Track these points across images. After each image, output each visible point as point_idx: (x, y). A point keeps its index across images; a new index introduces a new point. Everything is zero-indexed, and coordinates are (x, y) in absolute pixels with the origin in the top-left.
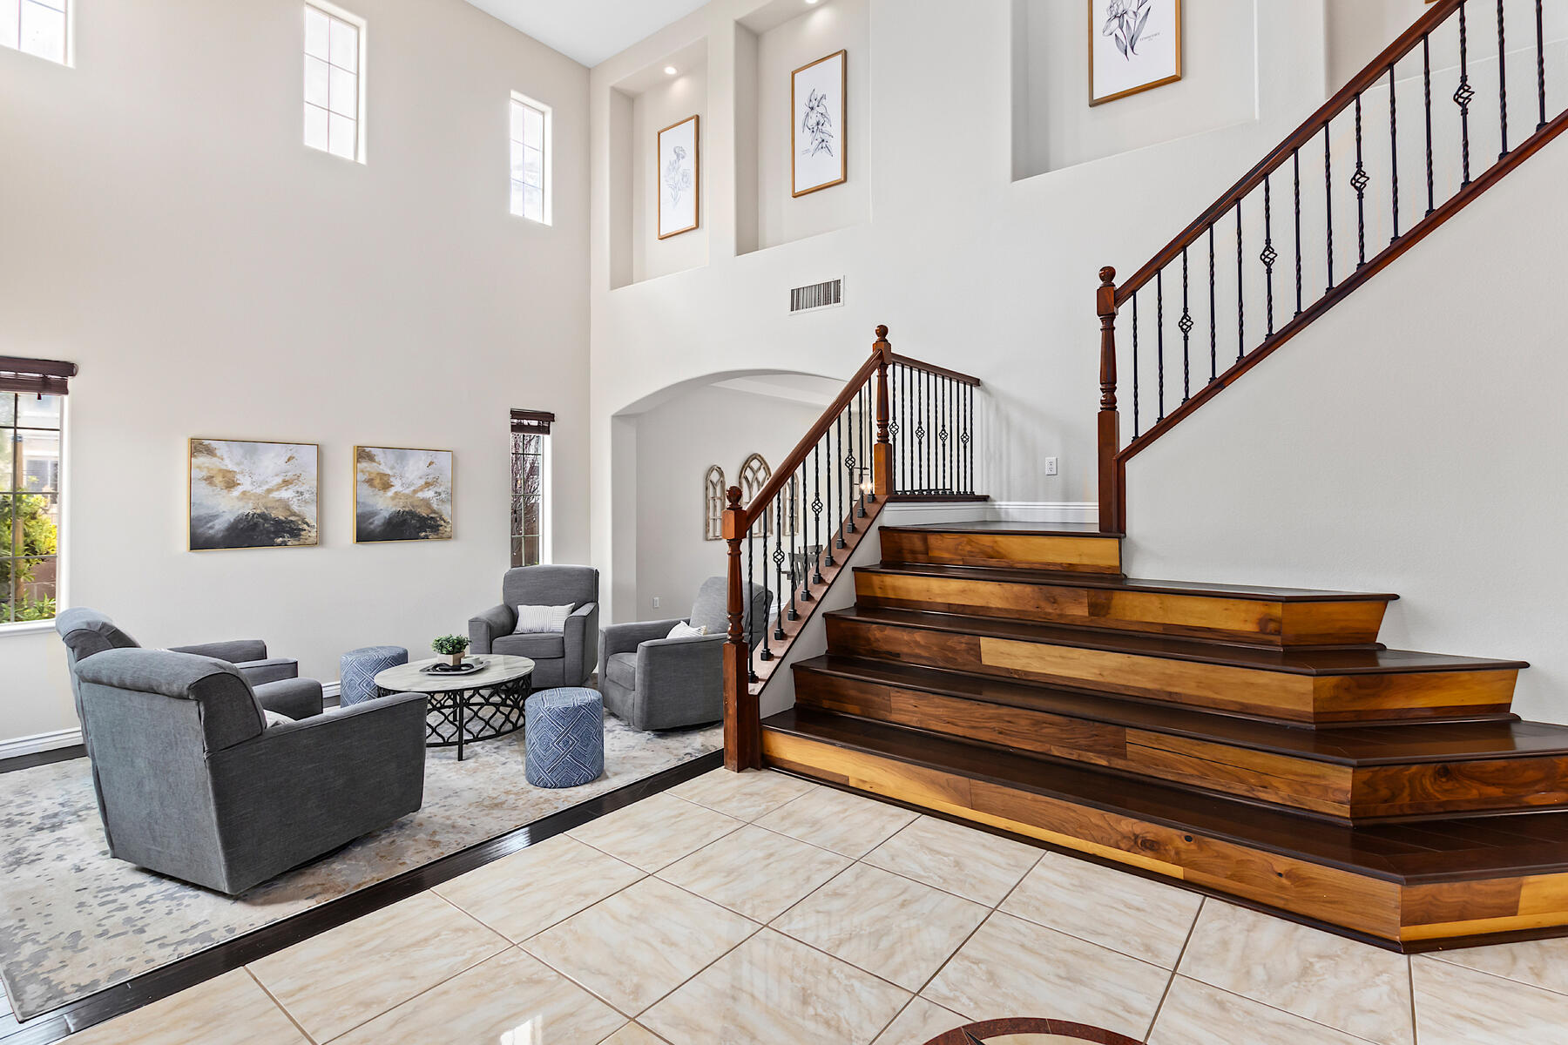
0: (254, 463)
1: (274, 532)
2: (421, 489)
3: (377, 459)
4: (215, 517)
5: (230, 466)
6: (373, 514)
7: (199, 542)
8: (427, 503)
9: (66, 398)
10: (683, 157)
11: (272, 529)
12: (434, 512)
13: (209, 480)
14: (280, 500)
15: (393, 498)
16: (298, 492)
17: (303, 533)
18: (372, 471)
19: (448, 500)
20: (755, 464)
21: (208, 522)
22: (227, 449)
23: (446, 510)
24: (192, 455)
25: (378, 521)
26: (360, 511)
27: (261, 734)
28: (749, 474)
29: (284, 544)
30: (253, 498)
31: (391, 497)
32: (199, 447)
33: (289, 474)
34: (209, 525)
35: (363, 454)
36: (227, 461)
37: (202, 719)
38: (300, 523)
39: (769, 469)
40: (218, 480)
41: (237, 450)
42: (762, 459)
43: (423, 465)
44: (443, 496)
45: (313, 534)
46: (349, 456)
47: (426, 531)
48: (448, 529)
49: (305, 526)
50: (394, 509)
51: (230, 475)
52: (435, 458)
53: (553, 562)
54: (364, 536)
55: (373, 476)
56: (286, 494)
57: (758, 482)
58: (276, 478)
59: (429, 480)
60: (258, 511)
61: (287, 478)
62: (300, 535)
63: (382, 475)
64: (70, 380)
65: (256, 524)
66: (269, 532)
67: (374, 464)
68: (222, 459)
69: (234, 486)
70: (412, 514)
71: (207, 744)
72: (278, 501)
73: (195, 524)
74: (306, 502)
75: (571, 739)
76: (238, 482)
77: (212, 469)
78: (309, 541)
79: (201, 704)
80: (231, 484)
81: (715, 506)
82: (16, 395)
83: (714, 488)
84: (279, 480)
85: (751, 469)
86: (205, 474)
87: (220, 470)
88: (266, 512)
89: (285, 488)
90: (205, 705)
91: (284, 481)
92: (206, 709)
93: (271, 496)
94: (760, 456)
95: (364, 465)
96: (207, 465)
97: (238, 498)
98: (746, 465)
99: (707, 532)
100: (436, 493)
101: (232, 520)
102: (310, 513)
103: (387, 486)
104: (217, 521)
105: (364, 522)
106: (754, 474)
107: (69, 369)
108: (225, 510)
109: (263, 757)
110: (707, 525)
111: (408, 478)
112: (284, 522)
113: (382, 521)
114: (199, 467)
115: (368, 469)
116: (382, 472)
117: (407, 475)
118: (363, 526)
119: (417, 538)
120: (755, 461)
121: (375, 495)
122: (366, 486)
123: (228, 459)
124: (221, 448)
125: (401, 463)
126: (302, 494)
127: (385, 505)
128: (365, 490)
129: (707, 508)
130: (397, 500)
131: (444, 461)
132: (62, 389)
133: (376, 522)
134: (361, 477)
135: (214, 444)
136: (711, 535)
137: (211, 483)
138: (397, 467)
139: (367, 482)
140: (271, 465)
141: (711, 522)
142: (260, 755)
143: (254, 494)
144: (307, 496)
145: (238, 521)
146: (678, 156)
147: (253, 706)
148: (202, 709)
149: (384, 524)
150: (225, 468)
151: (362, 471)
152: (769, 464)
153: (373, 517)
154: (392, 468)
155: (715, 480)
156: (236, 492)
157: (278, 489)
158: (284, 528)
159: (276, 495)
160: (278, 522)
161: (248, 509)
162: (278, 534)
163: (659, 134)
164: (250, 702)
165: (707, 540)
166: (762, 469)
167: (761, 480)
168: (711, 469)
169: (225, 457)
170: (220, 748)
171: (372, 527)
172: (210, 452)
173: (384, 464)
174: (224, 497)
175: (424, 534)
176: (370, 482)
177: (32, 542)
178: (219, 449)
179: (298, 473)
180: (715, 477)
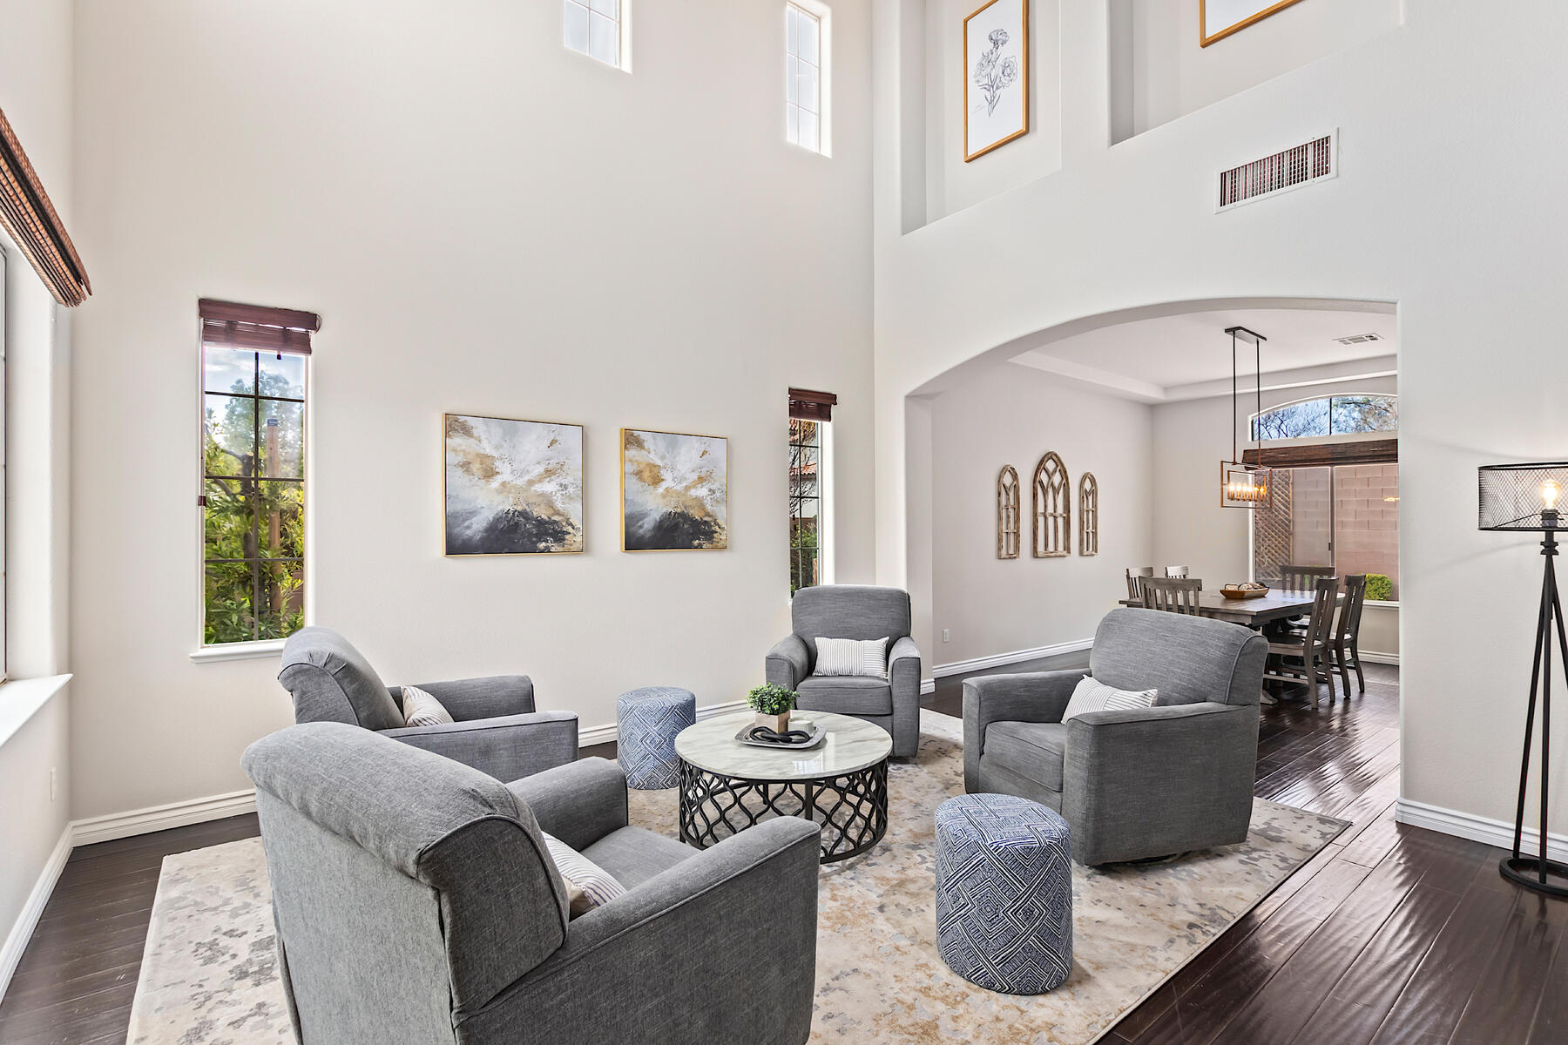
0: (514, 446)
1: (536, 535)
2: (694, 485)
3: (646, 445)
4: (473, 513)
5: (489, 450)
6: (643, 515)
7: (455, 547)
8: (700, 503)
9: (310, 358)
10: (1004, 42)
11: (534, 531)
12: (708, 515)
13: (466, 466)
14: (542, 495)
15: (663, 497)
16: (561, 485)
17: (567, 537)
18: (641, 460)
19: (723, 499)
20: (1050, 465)
21: (464, 521)
22: (485, 429)
23: (721, 513)
24: (447, 435)
25: (648, 525)
26: (628, 511)
27: (563, 947)
28: (1044, 477)
29: (547, 550)
30: (513, 491)
31: (662, 494)
32: (454, 425)
33: (551, 462)
34: (466, 524)
35: (631, 439)
36: (485, 444)
37: (447, 935)
38: (564, 524)
39: (1065, 472)
40: (476, 467)
41: (496, 429)
42: (1059, 459)
43: (696, 455)
44: (718, 494)
45: (579, 539)
46: (616, 441)
47: (699, 539)
48: (723, 537)
49: (570, 529)
50: (664, 510)
51: (488, 462)
52: (709, 446)
53: (836, 582)
54: (633, 543)
55: (642, 466)
56: (549, 487)
57: (1054, 488)
58: (538, 466)
59: (703, 475)
60: (519, 508)
61: (550, 467)
62: (564, 539)
63: (652, 466)
64: (313, 335)
65: (517, 524)
66: (531, 534)
67: (644, 452)
68: (480, 441)
69: (492, 475)
70: (684, 516)
71: (456, 993)
72: (540, 495)
73: (451, 521)
74: (570, 498)
75: (1038, 908)
76: (497, 470)
77: (469, 453)
78: (574, 548)
79: (444, 898)
80: (490, 473)
81: (1008, 517)
82: (257, 354)
83: (1007, 494)
84: (540, 469)
85: (1047, 471)
86: (460, 458)
87: (478, 455)
88: (528, 510)
89: (548, 479)
90: (452, 902)
91: (547, 471)
92: (454, 912)
93: (533, 488)
94: (1056, 455)
95: (632, 453)
96: (463, 447)
97: (497, 490)
98: (1041, 466)
99: (1000, 549)
100: (710, 490)
101: (491, 519)
102: (574, 512)
103: (657, 480)
104: (474, 519)
105: (634, 526)
106: (1050, 478)
107: (311, 320)
108: (483, 506)
109: (569, 1005)
110: (1000, 540)
111: (679, 470)
112: (547, 523)
113: (652, 524)
114: (455, 450)
115: (637, 458)
116: (651, 462)
117: (678, 467)
118: (632, 529)
119: (690, 547)
120: (1051, 461)
121: (644, 491)
122: (634, 479)
123: (486, 440)
124: (478, 426)
125: (672, 452)
126: (566, 487)
127: (656, 506)
128: (634, 484)
129: (1000, 518)
130: (668, 498)
131: (719, 450)
132: (304, 345)
133: (646, 526)
134: (630, 468)
135: (471, 421)
136: (1004, 552)
137: (468, 471)
138: (668, 455)
139: (636, 474)
140: (532, 448)
141: (1004, 535)
142: (562, 1002)
143: (515, 486)
144: (571, 490)
145: (497, 520)
146: (996, 43)
147: (548, 892)
148: (446, 910)
149: (654, 528)
150: (482, 452)
151: (631, 461)
152: (1066, 466)
153: (642, 519)
154: (663, 457)
155: (1008, 485)
156: (495, 483)
157: (540, 481)
158: (547, 530)
159: (538, 488)
160: (540, 523)
161: (506, 504)
162: (541, 536)
163: (966, 22)
164: (542, 879)
165: (1000, 558)
166: (1058, 472)
167: (1056, 484)
168: (1004, 470)
169: (483, 438)
170: (484, 1000)
171: (641, 531)
172: (466, 431)
173: (654, 452)
174: (482, 489)
175: (697, 542)
176: (638, 474)
177: (293, 544)
178: (476, 427)
179: (561, 461)
180: (1008, 480)
